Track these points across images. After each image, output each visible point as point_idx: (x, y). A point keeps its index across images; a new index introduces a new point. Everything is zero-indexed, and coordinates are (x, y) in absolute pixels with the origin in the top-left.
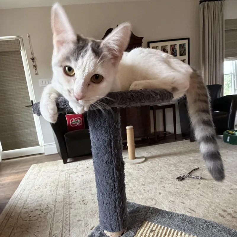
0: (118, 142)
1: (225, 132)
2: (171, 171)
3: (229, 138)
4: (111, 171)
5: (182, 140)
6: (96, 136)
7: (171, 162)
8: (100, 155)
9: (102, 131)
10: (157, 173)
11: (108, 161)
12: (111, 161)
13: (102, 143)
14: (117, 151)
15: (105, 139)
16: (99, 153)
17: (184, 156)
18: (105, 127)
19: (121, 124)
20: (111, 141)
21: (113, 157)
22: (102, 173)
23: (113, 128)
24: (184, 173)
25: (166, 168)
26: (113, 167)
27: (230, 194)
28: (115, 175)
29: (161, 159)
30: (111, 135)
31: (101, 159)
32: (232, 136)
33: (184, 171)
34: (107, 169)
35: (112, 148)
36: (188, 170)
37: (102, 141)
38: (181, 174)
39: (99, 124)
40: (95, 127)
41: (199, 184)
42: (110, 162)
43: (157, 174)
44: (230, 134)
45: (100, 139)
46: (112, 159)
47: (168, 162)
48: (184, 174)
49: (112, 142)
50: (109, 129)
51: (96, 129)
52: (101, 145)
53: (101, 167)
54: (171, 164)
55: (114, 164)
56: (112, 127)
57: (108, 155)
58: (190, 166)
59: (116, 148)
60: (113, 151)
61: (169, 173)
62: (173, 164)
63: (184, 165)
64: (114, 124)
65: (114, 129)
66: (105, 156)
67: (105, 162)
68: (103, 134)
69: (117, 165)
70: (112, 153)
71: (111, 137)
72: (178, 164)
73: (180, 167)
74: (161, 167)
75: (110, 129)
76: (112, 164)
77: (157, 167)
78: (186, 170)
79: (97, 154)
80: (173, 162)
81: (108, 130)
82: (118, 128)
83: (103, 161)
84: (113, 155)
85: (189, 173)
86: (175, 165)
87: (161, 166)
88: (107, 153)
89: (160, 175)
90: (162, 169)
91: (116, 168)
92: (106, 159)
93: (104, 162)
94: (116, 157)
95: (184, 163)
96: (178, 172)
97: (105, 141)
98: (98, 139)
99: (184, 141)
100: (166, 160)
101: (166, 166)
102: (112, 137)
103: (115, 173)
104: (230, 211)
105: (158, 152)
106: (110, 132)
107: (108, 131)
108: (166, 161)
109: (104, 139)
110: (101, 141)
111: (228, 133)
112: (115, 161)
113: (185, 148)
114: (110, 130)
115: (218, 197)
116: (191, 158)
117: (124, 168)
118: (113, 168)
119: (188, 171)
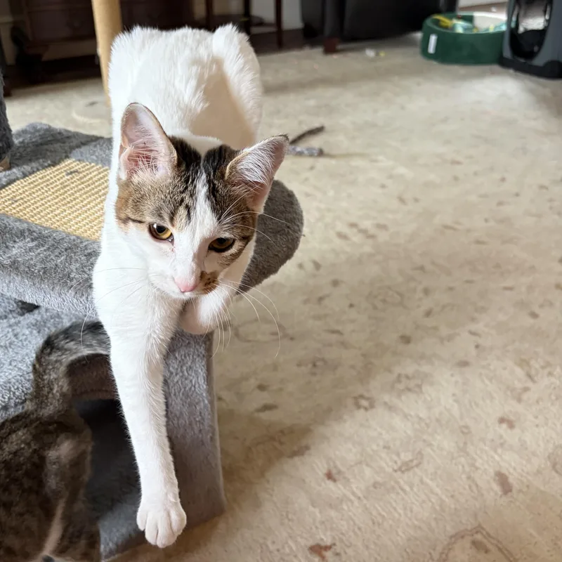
1: (428, 22)
3: (433, 39)
27: (383, 186)
32: (444, 33)
41: (312, 168)
44: (441, 27)
99: (307, 51)
104: (367, 224)
111: (437, 22)
115: (349, 196)
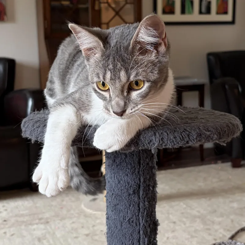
0: (151, 188)
2: (196, 231)
4: (136, 236)
5: (216, 163)
6: (117, 177)
7: (195, 212)
8: (120, 207)
9: (127, 170)
10: (167, 235)
11: (132, 220)
12: (136, 219)
13: (125, 189)
14: (147, 203)
15: (130, 182)
16: (118, 204)
17: (221, 200)
18: (132, 163)
19: (157, 160)
20: (139, 186)
21: (140, 214)
22: (120, 238)
23: (143, 167)
24: (221, 235)
25: (185, 224)
26: (139, 229)
28: (141, 243)
29: (173, 204)
30: (140, 177)
31: (121, 214)
33: (220, 233)
34: (130, 233)
35: (140, 198)
36: (228, 230)
37: (126, 185)
38: (215, 240)
39: (123, 159)
40: (116, 163)
42: (134, 221)
43: (168, 238)
45: (121, 182)
46: (138, 215)
47: (189, 211)
48: (220, 238)
49: (142, 188)
50: (138, 167)
51: (117, 166)
52: (123, 191)
53: (119, 227)
54: (196, 217)
55: (142, 225)
56: (142, 164)
57: (133, 209)
58: (232, 221)
59: (146, 199)
60: (141, 203)
61: (192, 237)
62: (199, 217)
63: (220, 219)
64: (147, 160)
65: (147, 167)
66: (127, 209)
67: (127, 220)
68: (127, 175)
69: (145, 227)
70: (139, 207)
71: (140, 179)
72: (209, 217)
73: (213, 222)
74: (174, 223)
75: (140, 166)
76: (138, 224)
77: (166, 222)
78: (225, 230)
79: (115, 206)
80: (199, 212)
81: (135, 169)
82: (151, 167)
83: (123, 219)
84: (141, 210)
85: (232, 238)
86: (203, 219)
87: (174, 220)
88: (132, 206)
89: (174, 241)
90: (177, 228)
91: (144, 231)
92: (130, 216)
93: (125, 219)
94: (145, 213)
95: (222, 215)
96: (210, 234)
97: (131, 186)
98: (119, 182)
99: (220, 166)
100: (185, 206)
101: (184, 220)
102: (142, 180)
103: (141, 240)
105: (167, 188)
106: (139, 172)
107: (137, 170)
108: (185, 208)
109: (128, 183)
110: (124, 185)
112: (143, 220)
113: (221, 181)
114: (139, 169)
116: (235, 205)
117: (157, 232)
118: (139, 232)
119: (228, 233)
